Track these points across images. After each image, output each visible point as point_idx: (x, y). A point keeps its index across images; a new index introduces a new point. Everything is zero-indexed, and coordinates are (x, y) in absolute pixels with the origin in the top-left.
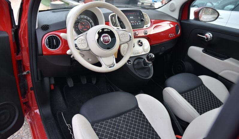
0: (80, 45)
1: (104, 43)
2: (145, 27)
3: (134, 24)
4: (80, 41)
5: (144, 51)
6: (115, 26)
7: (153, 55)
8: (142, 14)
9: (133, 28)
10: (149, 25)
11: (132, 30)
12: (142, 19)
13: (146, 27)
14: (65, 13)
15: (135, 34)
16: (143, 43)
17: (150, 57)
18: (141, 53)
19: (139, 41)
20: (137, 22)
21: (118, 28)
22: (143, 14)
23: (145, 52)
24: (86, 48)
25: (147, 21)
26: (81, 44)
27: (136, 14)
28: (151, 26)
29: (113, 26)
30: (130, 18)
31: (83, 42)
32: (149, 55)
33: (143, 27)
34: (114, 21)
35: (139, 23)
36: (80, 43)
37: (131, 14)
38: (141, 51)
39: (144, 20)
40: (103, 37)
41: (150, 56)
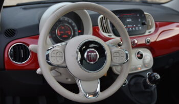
0: (53, 58)
1: (88, 61)
2: (147, 33)
3: (132, 28)
4: (54, 53)
5: (144, 65)
6: (106, 32)
7: (158, 75)
8: (143, 15)
9: (130, 35)
10: (153, 30)
11: (129, 37)
12: (144, 21)
13: (149, 32)
14: (40, 10)
15: (133, 43)
16: (144, 54)
17: (153, 78)
18: (141, 69)
19: (138, 53)
20: (137, 26)
21: (109, 34)
22: (145, 15)
23: (146, 67)
24: (62, 64)
25: (150, 24)
26: (55, 58)
27: (135, 15)
28: (156, 31)
29: (103, 31)
30: (128, 20)
31: (59, 56)
32: (152, 75)
33: (144, 33)
34: (105, 26)
35: (139, 27)
36: (54, 55)
37: (128, 15)
38: (140, 66)
39: (146, 23)
40: (89, 52)
41: (154, 76)
